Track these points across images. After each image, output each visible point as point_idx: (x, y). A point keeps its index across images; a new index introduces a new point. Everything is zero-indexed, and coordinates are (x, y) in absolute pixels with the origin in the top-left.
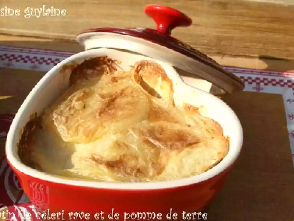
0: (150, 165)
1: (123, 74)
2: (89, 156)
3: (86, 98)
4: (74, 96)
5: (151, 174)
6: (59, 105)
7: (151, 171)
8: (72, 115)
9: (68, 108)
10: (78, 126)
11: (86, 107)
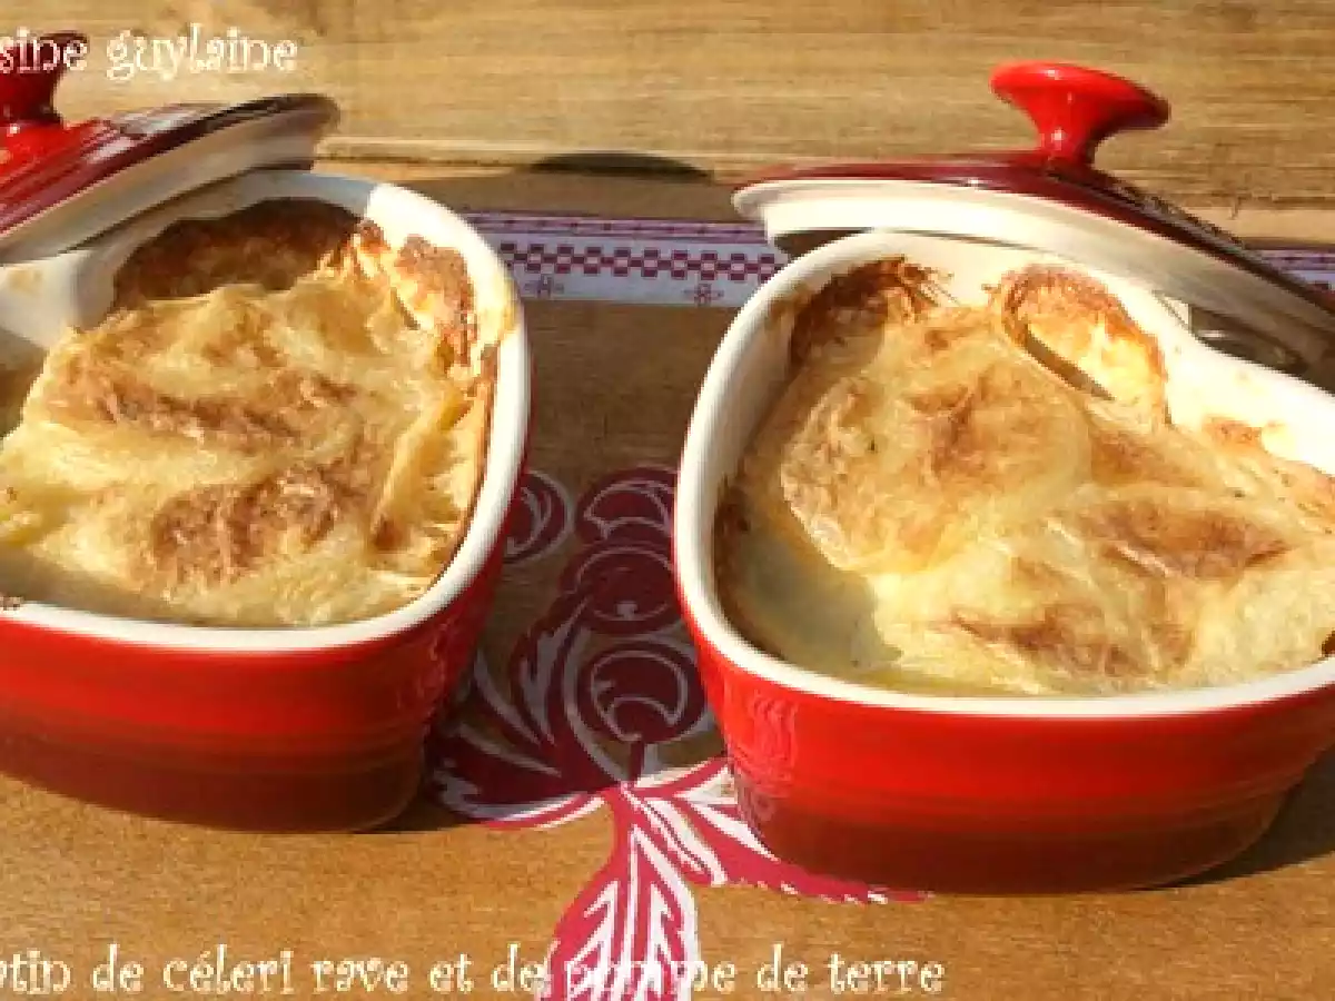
0: (1145, 634)
1: (962, 317)
2: (945, 613)
3: (868, 413)
4: (827, 411)
5: (1156, 662)
6: (788, 446)
7: (1154, 657)
8: (843, 477)
9: (821, 455)
10: (877, 513)
11: (879, 447)
